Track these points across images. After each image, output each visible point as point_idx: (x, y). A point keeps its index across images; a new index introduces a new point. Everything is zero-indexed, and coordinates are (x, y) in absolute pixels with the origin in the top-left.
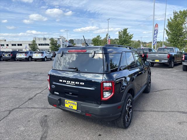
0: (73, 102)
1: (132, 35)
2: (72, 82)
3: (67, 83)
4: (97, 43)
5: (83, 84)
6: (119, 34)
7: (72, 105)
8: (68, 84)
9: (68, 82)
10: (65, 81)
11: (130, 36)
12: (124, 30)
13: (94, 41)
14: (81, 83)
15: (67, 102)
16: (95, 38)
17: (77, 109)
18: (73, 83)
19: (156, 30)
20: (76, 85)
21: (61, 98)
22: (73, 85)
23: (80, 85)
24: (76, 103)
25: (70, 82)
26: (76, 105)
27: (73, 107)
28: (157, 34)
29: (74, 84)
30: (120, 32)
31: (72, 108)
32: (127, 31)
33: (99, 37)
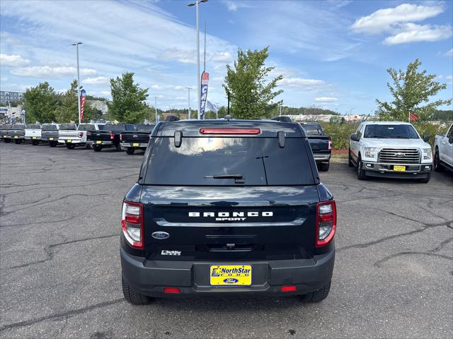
0: (238, 267)
1: (146, 91)
2: (235, 214)
3: (217, 219)
4: (41, 104)
5: (271, 214)
6: (113, 85)
7: (234, 276)
8: (223, 219)
9: (220, 214)
10: (212, 214)
11: (141, 94)
12: (126, 78)
13: (33, 99)
14: (264, 214)
15: (218, 271)
16: (34, 91)
17: (252, 283)
18: (238, 217)
19: (205, 85)
20: (249, 220)
21: (196, 263)
22: (241, 221)
23: (260, 219)
24: (249, 267)
25: (227, 214)
26: (250, 272)
27: (237, 281)
28: (206, 93)
29: (243, 219)
30: (115, 80)
31: (237, 284)
32: (132, 81)
33: (45, 86)
